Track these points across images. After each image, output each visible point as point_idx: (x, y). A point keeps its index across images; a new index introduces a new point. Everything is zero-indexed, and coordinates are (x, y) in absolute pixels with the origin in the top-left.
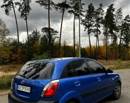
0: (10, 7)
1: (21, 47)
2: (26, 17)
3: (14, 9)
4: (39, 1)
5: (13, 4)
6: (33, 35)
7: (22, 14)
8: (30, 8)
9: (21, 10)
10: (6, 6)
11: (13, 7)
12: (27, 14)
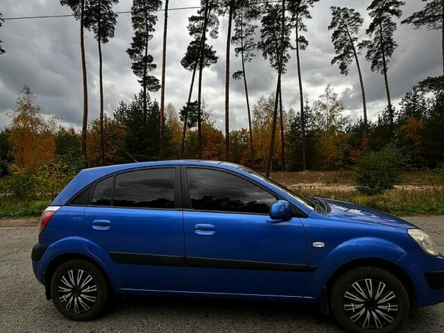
0: (349, 57)
1: (370, 134)
2: (385, 66)
3: (356, 58)
4: (412, 18)
5: (354, 49)
6: (405, 103)
7: (375, 63)
8: (392, 44)
9: (373, 55)
10: (341, 57)
11: (355, 54)
12: (386, 59)
